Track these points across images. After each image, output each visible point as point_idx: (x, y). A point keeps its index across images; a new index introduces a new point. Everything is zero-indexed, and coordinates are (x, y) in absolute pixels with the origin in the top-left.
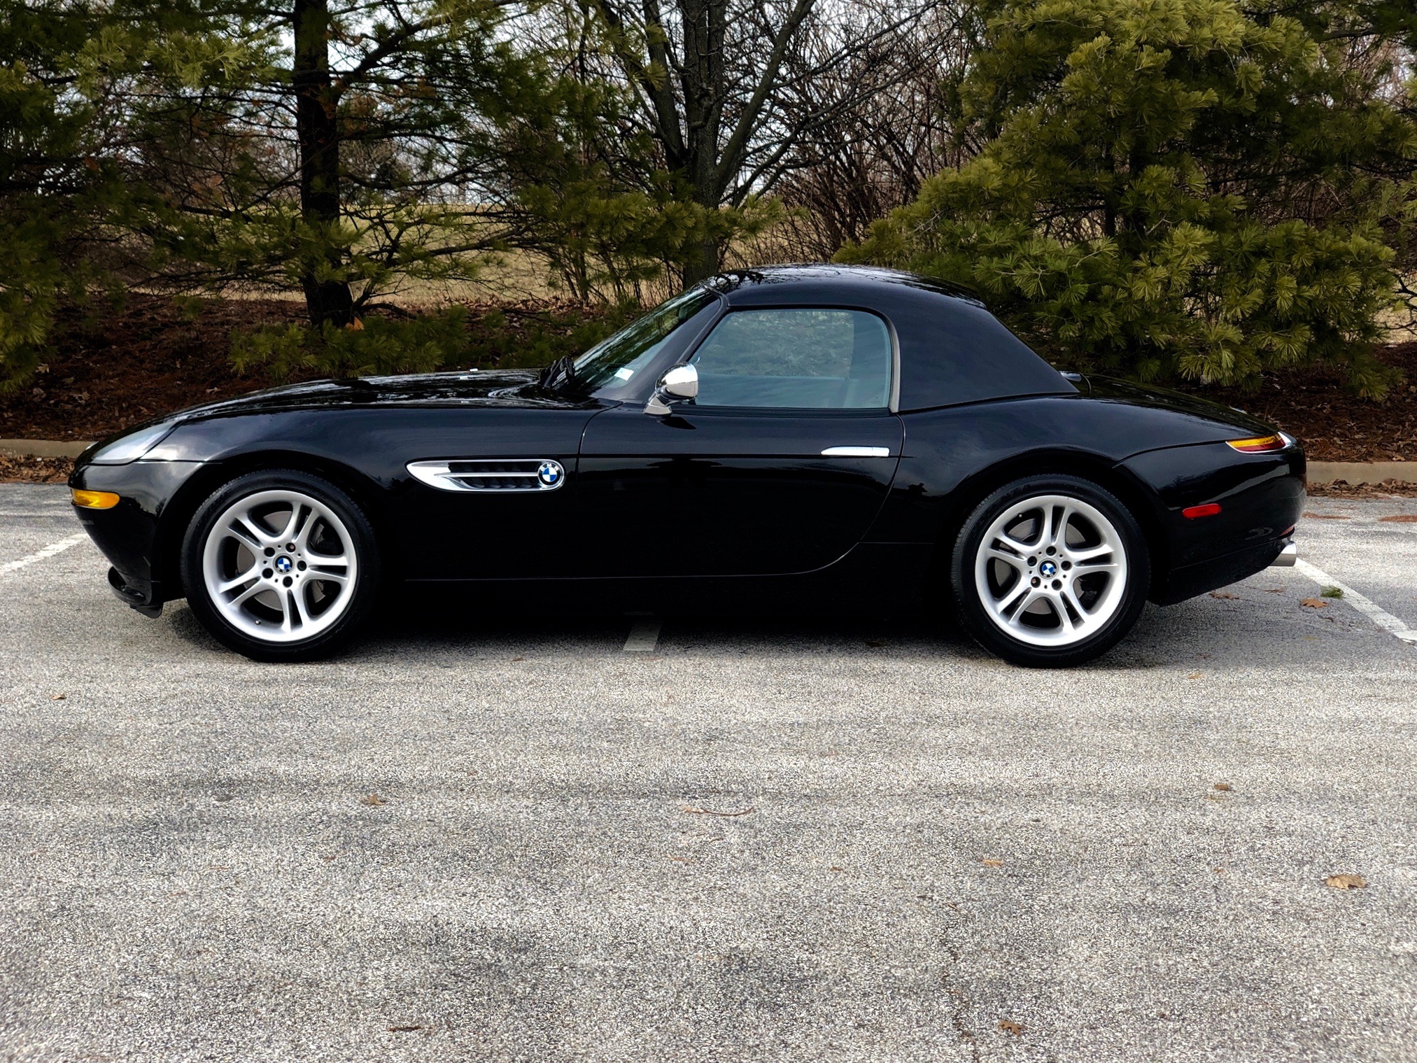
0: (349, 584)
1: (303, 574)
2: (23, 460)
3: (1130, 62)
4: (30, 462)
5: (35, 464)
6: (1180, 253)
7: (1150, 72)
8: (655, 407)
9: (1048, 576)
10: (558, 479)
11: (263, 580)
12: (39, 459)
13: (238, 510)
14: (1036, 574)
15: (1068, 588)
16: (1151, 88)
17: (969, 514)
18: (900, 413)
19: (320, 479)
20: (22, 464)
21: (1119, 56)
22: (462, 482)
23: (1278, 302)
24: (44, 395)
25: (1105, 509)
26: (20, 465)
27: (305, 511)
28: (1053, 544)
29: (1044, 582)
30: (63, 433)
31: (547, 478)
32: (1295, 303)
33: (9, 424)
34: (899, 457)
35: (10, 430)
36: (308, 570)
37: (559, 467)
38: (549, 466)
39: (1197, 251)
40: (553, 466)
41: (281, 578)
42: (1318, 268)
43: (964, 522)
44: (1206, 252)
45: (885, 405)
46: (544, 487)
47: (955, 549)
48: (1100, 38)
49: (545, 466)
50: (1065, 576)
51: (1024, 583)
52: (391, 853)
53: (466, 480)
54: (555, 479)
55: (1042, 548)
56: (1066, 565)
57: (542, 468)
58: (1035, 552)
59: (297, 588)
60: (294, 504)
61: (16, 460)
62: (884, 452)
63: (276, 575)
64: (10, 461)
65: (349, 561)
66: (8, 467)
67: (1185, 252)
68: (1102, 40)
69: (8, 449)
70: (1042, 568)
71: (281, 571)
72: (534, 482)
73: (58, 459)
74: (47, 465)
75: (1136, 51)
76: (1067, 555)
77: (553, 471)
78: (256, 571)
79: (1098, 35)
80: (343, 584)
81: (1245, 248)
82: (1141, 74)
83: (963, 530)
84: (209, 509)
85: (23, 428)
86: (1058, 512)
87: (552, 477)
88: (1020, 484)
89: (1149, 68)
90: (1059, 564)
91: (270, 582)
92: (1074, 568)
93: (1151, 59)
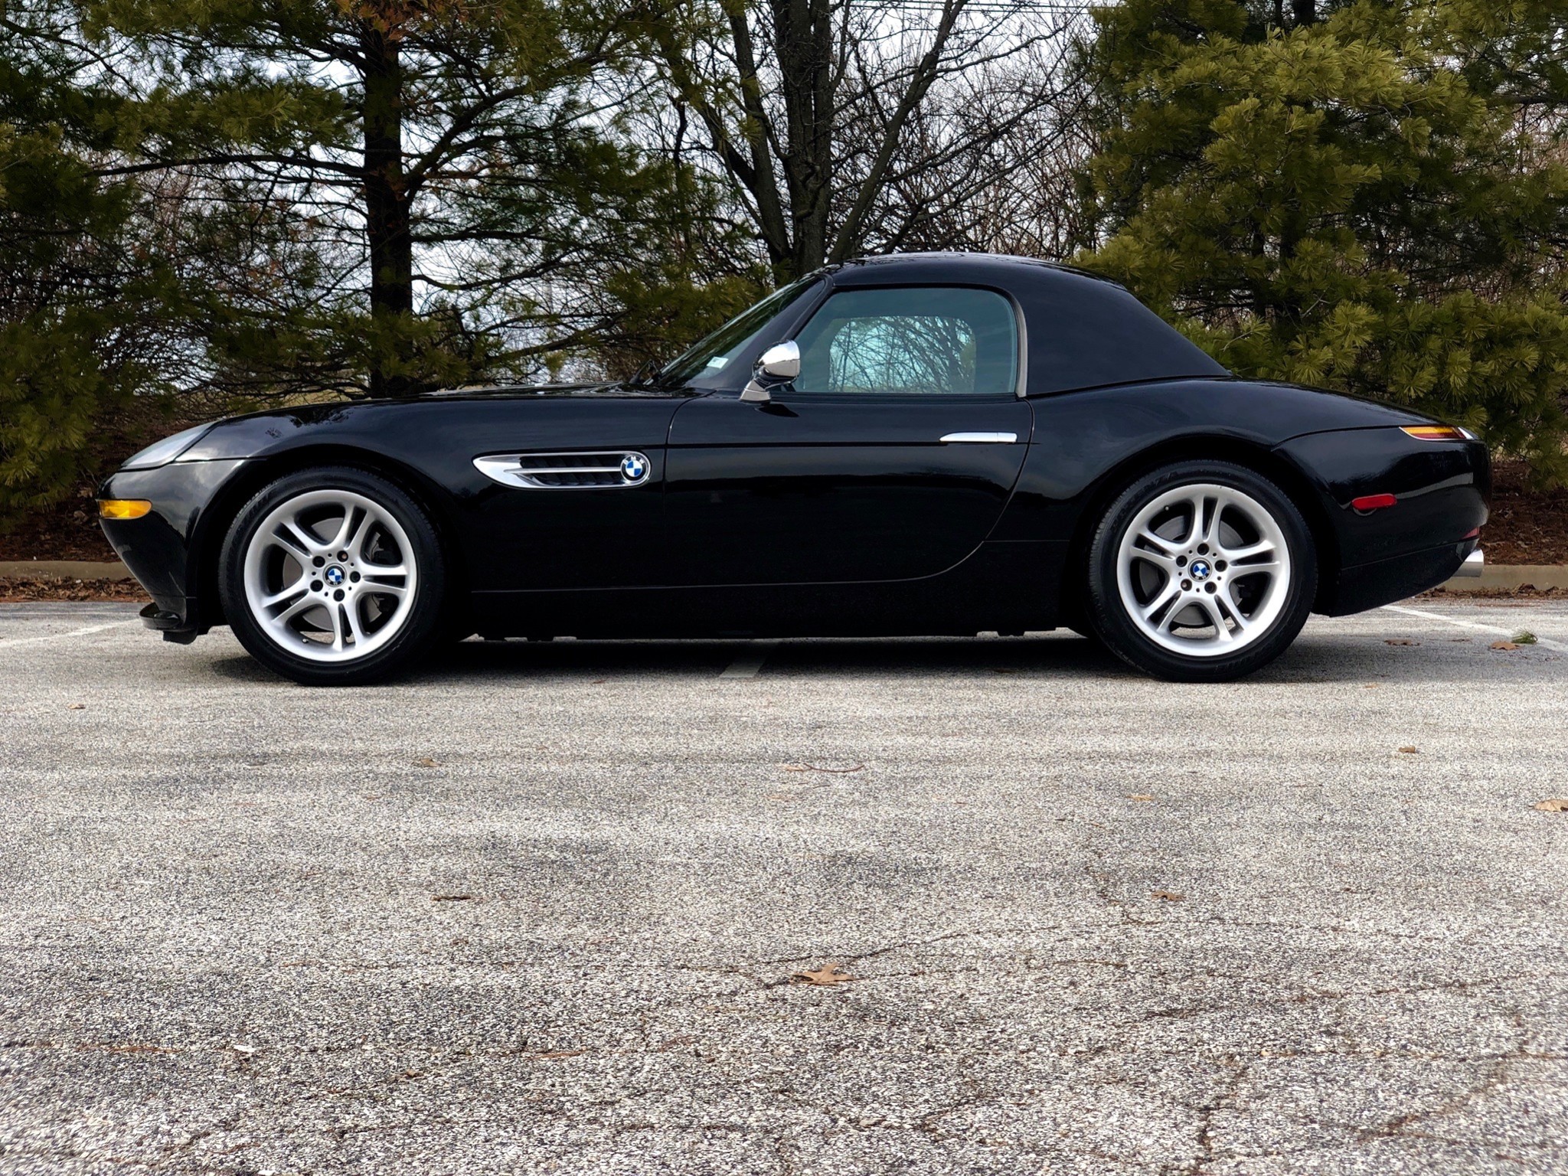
0: (408, 596)
1: (357, 586)
2: (60, 583)
3: (1279, 125)
4: (68, 583)
5: (73, 586)
6: (1341, 333)
7: (1301, 136)
8: (752, 392)
9: (1201, 578)
10: (644, 472)
11: (311, 594)
12: (78, 581)
13: (283, 513)
14: (1186, 576)
15: (1223, 591)
16: (1303, 153)
17: (1108, 506)
18: (1029, 397)
19: (376, 477)
20: (59, 587)
21: (1267, 119)
22: (534, 480)
23: (1451, 380)
24: (86, 519)
25: (1263, 499)
26: (57, 587)
27: (359, 514)
28: (1205, 541)
29: (1195, 585)
30: (105, 554)
31: (631, 472)
32: (1470, 380)
33: (47, 546)
34: (1028, 443)
35: (47, 551)
36: (362, 581)
37: (644, 460)
38: (633, 459)
39: (1359, 332)
40: (638, 459)
41: (332, 591)
42: (1492, 343)
43: (1103, 516)
44: (1370, 332)
45: (1010, 390)
46: (628, 483)
47: (1094, 547)
48: (1248, 100)
49: (629, 459)
50: (1219, 578)
51: (1173, 586)
52: (446, 794)
53: (539, 476)
54: (640, 474)
55: (1192, 546)
56: (1221, 566)
57: (625, 462)
58: (1185, 550)
59: (349, 603)
60: (346, 506)
61: (53, 582)
62: (1011, 438)
63: (326, 588)
64: (46, 583)
65: (408, 570)
66: (43, 589)
67: (1346, 332)
68: (1250, 102)
69: (44, 572)
70: (1193, 570)
71: (332, 583)
72: (616, 477)
73: (99, 581)
74: (86, 587)
75: (1286, 113)
76: (1221, 554)
77: (638, 465)
78: (303, 583)
79: (1246, 97)
80: (401, 596)
81: (1412, 327)
82: (1292, 138)
83: (1102, 526)
84: (251, 512)
85: (62, 550)
86: (1209, 504)
87: (637, 471)
88: (1166, 472)
89: (1300, 131)
90: (1213, 564)
91: (319, 596)
92: (1230, 568)
93: (1301, 120)
